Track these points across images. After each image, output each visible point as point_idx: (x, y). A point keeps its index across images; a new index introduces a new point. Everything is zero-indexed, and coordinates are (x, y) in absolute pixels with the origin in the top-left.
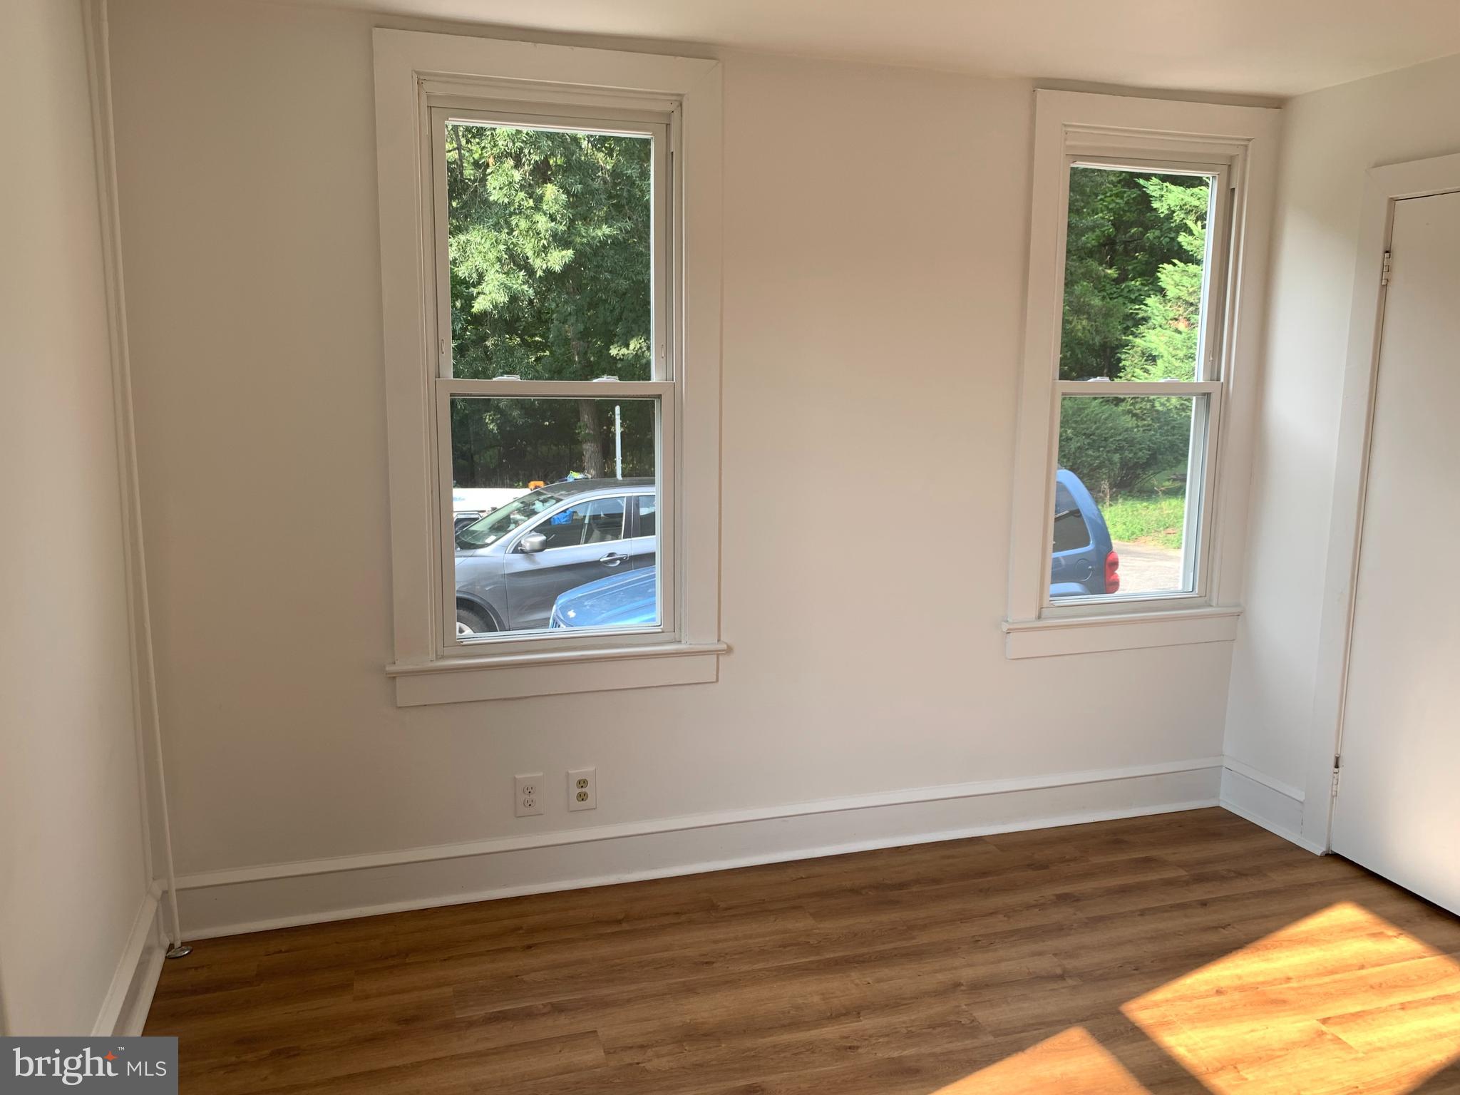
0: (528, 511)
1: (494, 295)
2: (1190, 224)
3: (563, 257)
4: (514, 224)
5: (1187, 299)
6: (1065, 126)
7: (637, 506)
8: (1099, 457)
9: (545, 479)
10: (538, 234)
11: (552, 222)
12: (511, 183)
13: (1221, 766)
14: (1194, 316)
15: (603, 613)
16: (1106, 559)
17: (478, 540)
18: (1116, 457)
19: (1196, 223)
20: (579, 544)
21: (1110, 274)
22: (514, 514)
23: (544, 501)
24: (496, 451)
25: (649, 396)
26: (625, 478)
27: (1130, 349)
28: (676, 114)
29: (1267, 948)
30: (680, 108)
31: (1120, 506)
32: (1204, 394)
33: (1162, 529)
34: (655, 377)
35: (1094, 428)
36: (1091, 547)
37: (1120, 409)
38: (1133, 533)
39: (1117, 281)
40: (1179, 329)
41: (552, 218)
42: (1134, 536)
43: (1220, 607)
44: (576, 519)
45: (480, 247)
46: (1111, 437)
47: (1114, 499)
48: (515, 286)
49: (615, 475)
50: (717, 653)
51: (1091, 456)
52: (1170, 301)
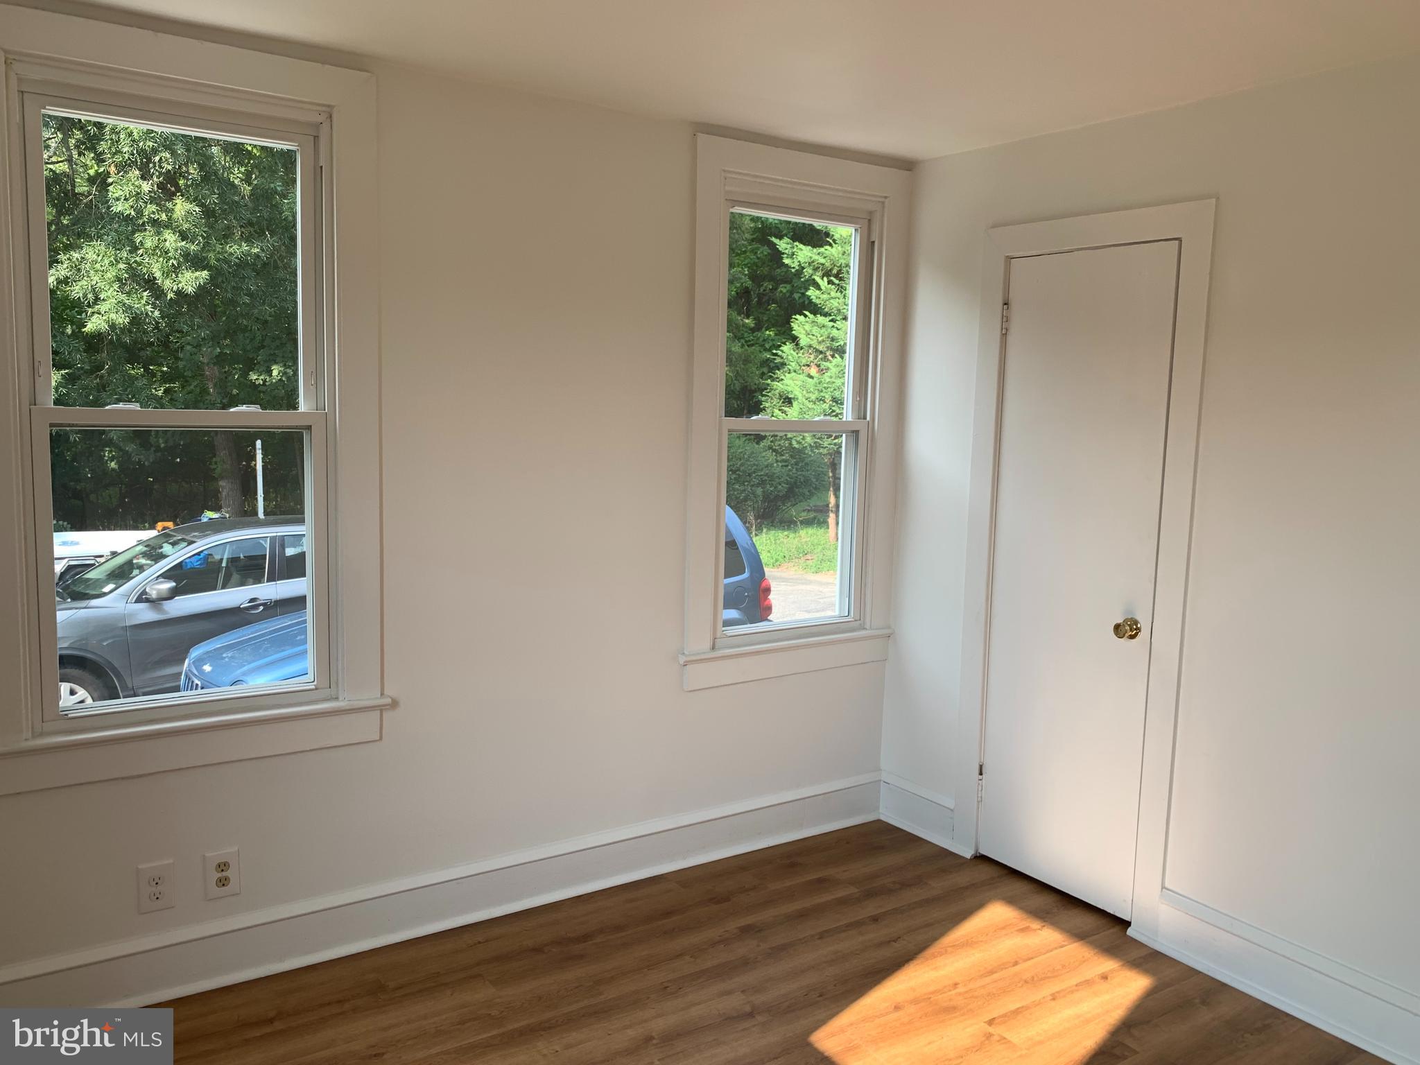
0: (154, 554)
1: (113, 316)
2: (818, 279)
3: (196, 278)
4: (138, 241)
5: (817, 347)
6: (724, 171)
7: (283, 547)
8: (745, 490)
9: (173, 519)
10: (166, 253)
11: (183, 241)
12: (138, 194)
13: (880, 781)
14: (824, 363)
15: (245, 666)
16: (760, 587)
17: (94, 589)
18: (759, 491)
19: (822, 279)
20: (215, 589)
21: (747, 324)
22: (138, 559)
23: (173, 544)
24: (117, 489)
25: (297, 427)
26: (268, 517)
27: (768, 392)
28: (325, 127)
29: (934, 957)
30: (329, 120)
31: (764, 535)
32: (853, 432)
33: (801, 555)
34: (303, 406)
35: (739, 463)
36: (746, 575)
37: (762, 444)
38: (777, 561)
39: (753, 330)
40: (811, 374)
41: (183, 236)
42: (778, 563)
43: (874, 629)
44: (212, 562)
45: (98, 266)
46: (754, 472)
47: (759, 529)
48: (136, 306)
49: (256, 514)
50: (381, 709)
51: (738, 490)
52: (802, 348)
